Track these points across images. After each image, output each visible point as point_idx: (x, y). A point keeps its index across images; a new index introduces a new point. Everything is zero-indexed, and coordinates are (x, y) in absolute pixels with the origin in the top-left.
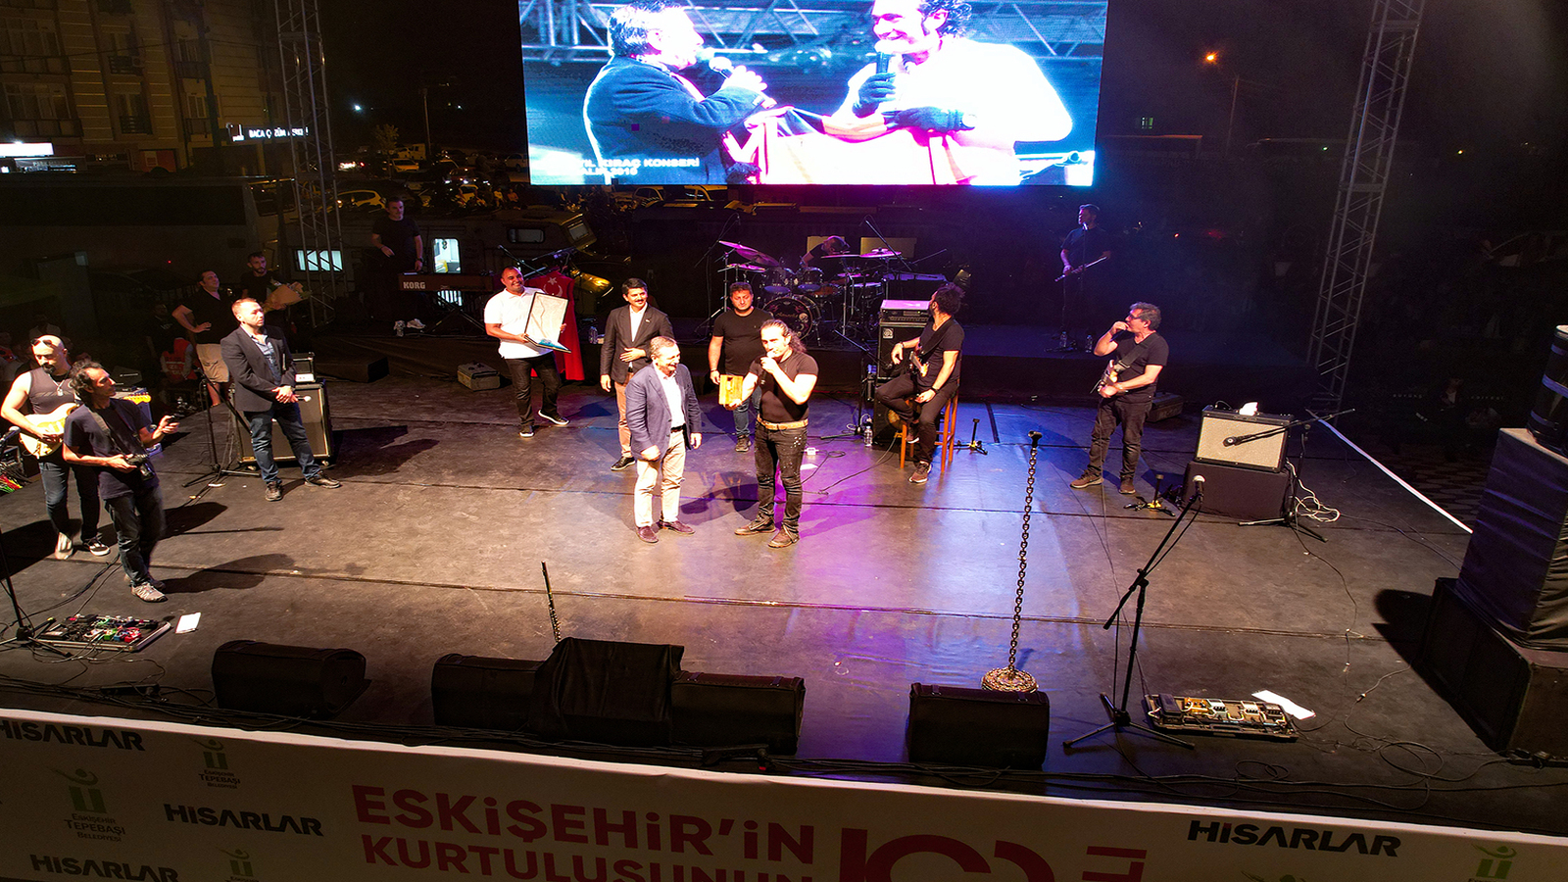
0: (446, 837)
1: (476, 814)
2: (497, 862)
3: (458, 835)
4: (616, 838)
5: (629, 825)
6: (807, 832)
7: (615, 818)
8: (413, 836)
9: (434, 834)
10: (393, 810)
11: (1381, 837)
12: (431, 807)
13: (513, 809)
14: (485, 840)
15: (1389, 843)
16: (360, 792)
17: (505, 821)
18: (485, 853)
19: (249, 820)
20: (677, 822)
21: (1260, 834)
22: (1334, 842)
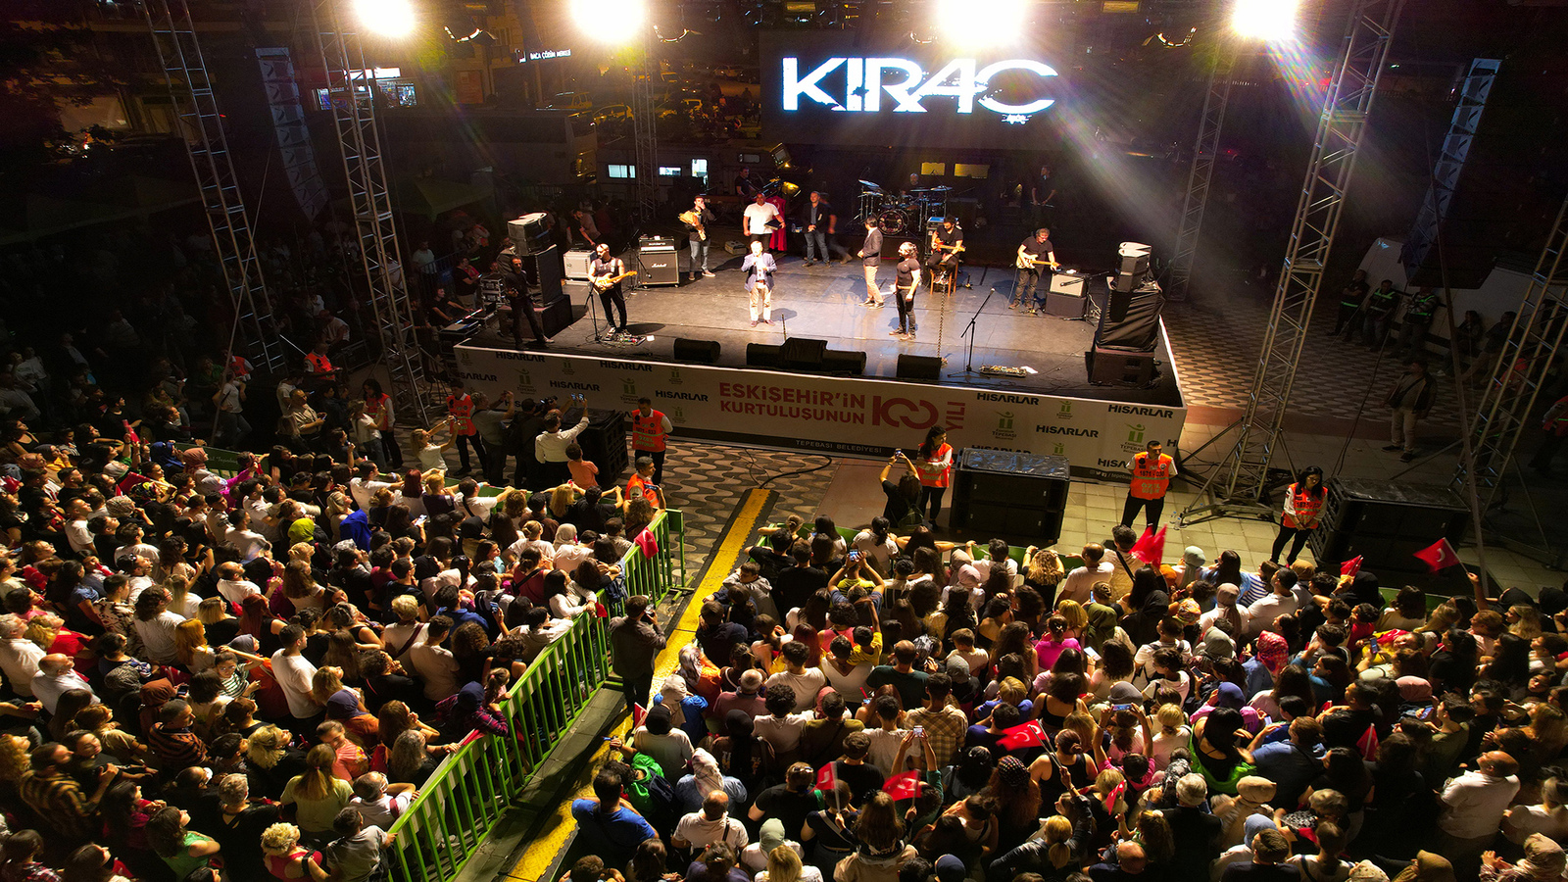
0: (749, 401)
1: (759, 392)
2: (765, 409)
3: (753, 400)
4: (803, 400)
5: (807, 396)
6: (863, 397)
7: (803, 393)
8: (738, 401)
9: (745, 400)
10: (732, 391)
11: (1033, 398)
12: (745, 390)
13: (771, 390)
14: (763, 402)
15: (1035, 401)
16: (722, 385)
17: (768, 394)
18: (761, 406)
19: (684, 396)
20: (823, 394)
21: (998, 397)
22: (1020, 400)
